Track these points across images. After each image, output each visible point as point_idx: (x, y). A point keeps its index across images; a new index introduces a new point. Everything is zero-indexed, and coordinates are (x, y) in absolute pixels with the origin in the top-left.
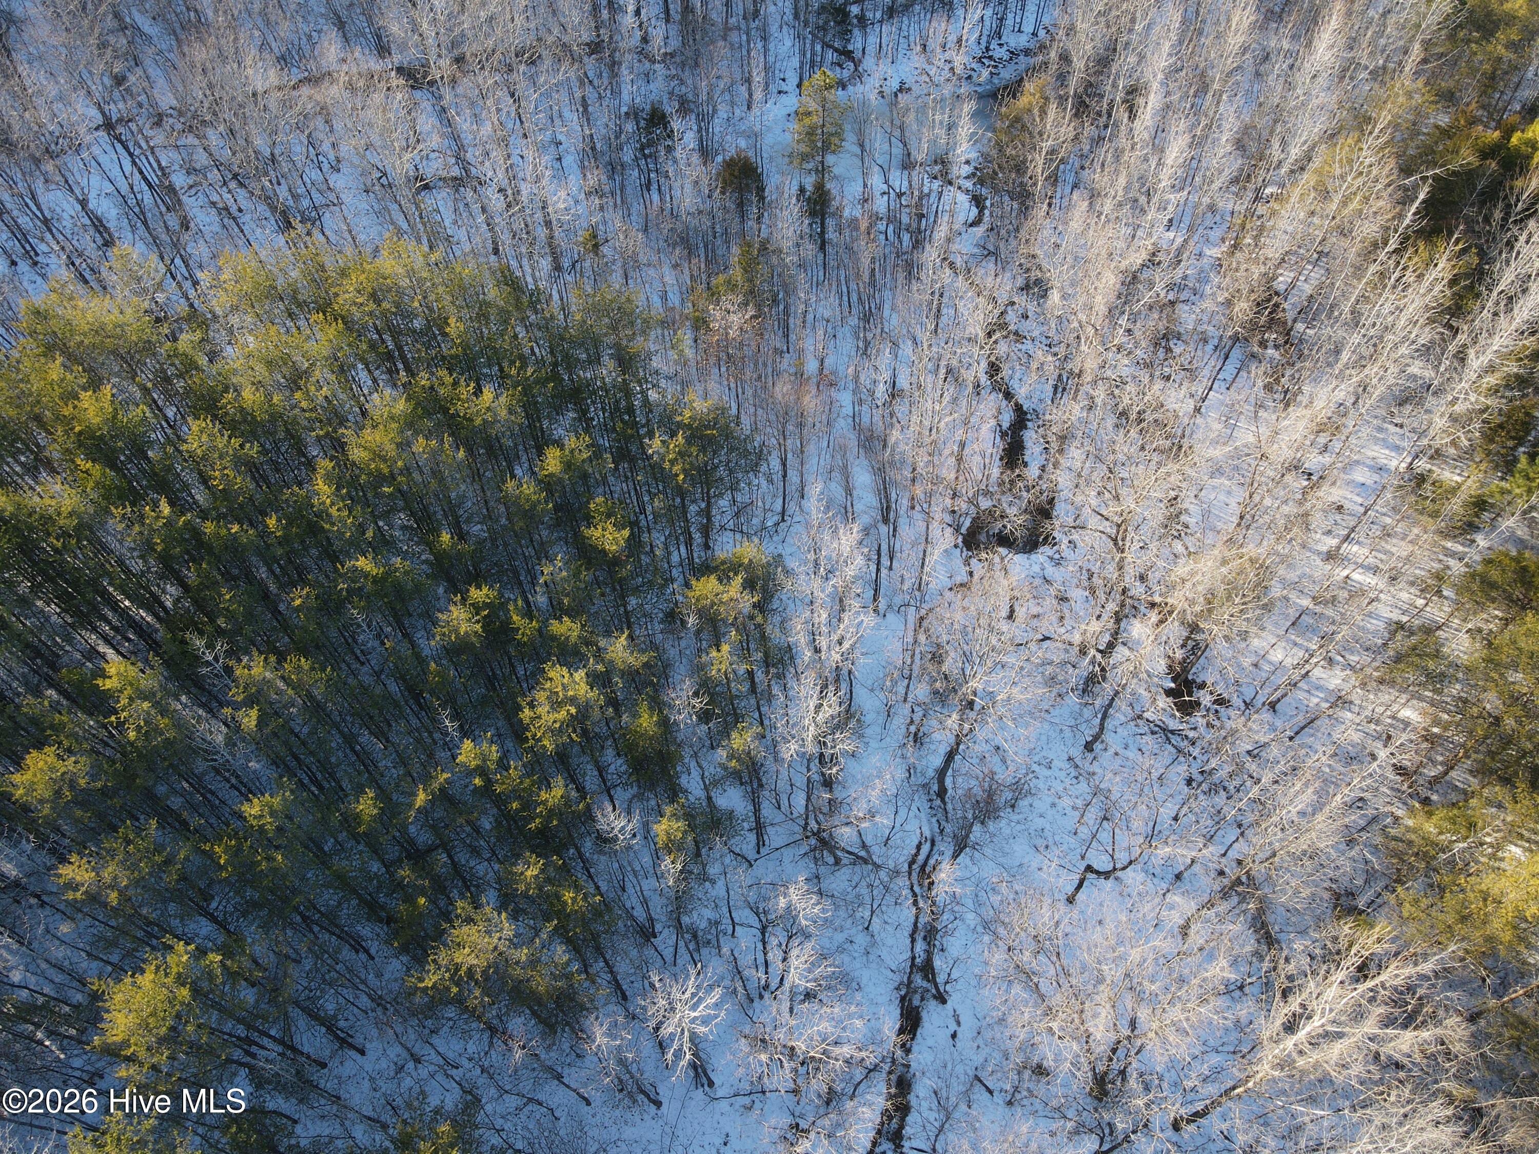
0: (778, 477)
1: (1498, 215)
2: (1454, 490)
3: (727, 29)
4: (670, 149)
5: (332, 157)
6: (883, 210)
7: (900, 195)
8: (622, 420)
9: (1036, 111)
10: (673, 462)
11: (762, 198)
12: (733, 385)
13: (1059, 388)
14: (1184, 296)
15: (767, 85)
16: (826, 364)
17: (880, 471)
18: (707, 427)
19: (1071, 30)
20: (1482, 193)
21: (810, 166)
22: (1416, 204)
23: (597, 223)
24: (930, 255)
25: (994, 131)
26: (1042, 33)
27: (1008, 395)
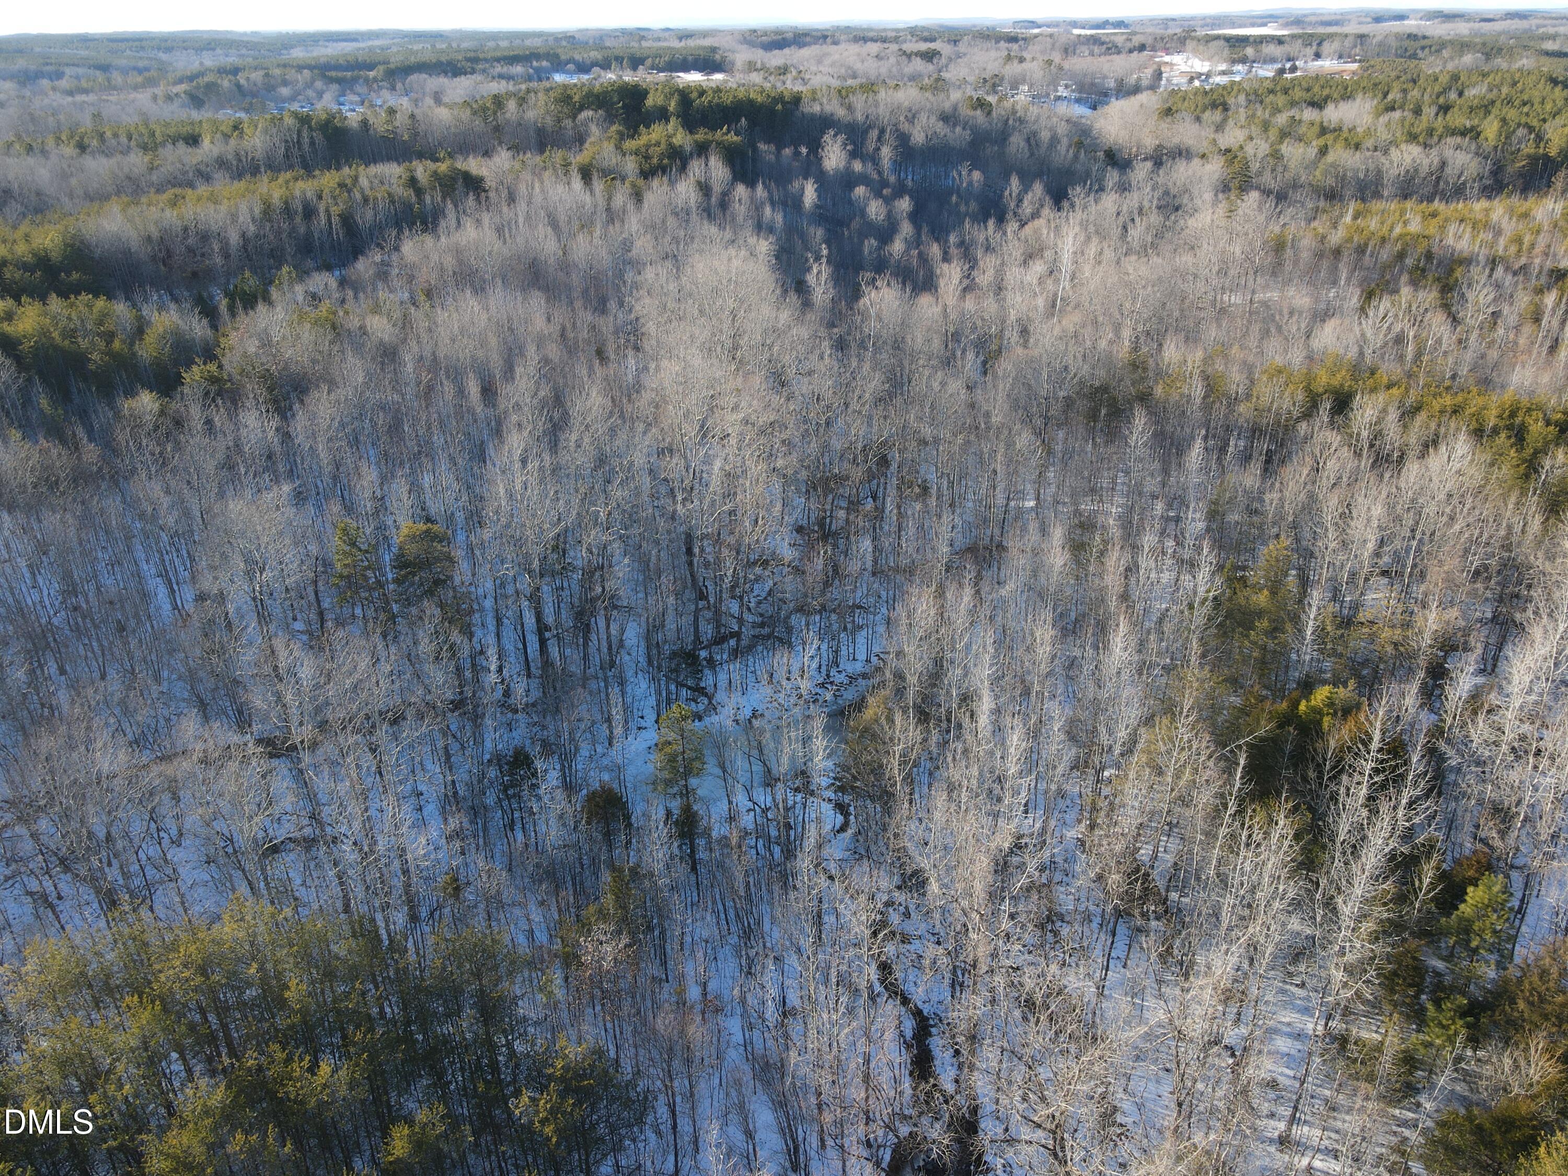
0: (666, 1128)
1: (1312, 774)
2: (1379, 1048)
3: (585, 680)
4: (534, 786)
5: (174, 832)
6: (751, 827)
7: (765, 811)
8: (484, 1080)
9: (883, 720)
10: (543, 1122)
11: (629, 825)
12: (609, 1025)
13: (956, 985)
14: (1058, 877)
15: (626, 722)
16: (709, 989)
17: (781, 1104)
18: (584, 1077)
19: (900, 654)
20: (1291, 757)
21: (675, 789)
22: (1240, 769)
23: (458, 868)
24: (804, 863)
25: (847, 743)
26: (874, 660)
27: (905, 1001)
